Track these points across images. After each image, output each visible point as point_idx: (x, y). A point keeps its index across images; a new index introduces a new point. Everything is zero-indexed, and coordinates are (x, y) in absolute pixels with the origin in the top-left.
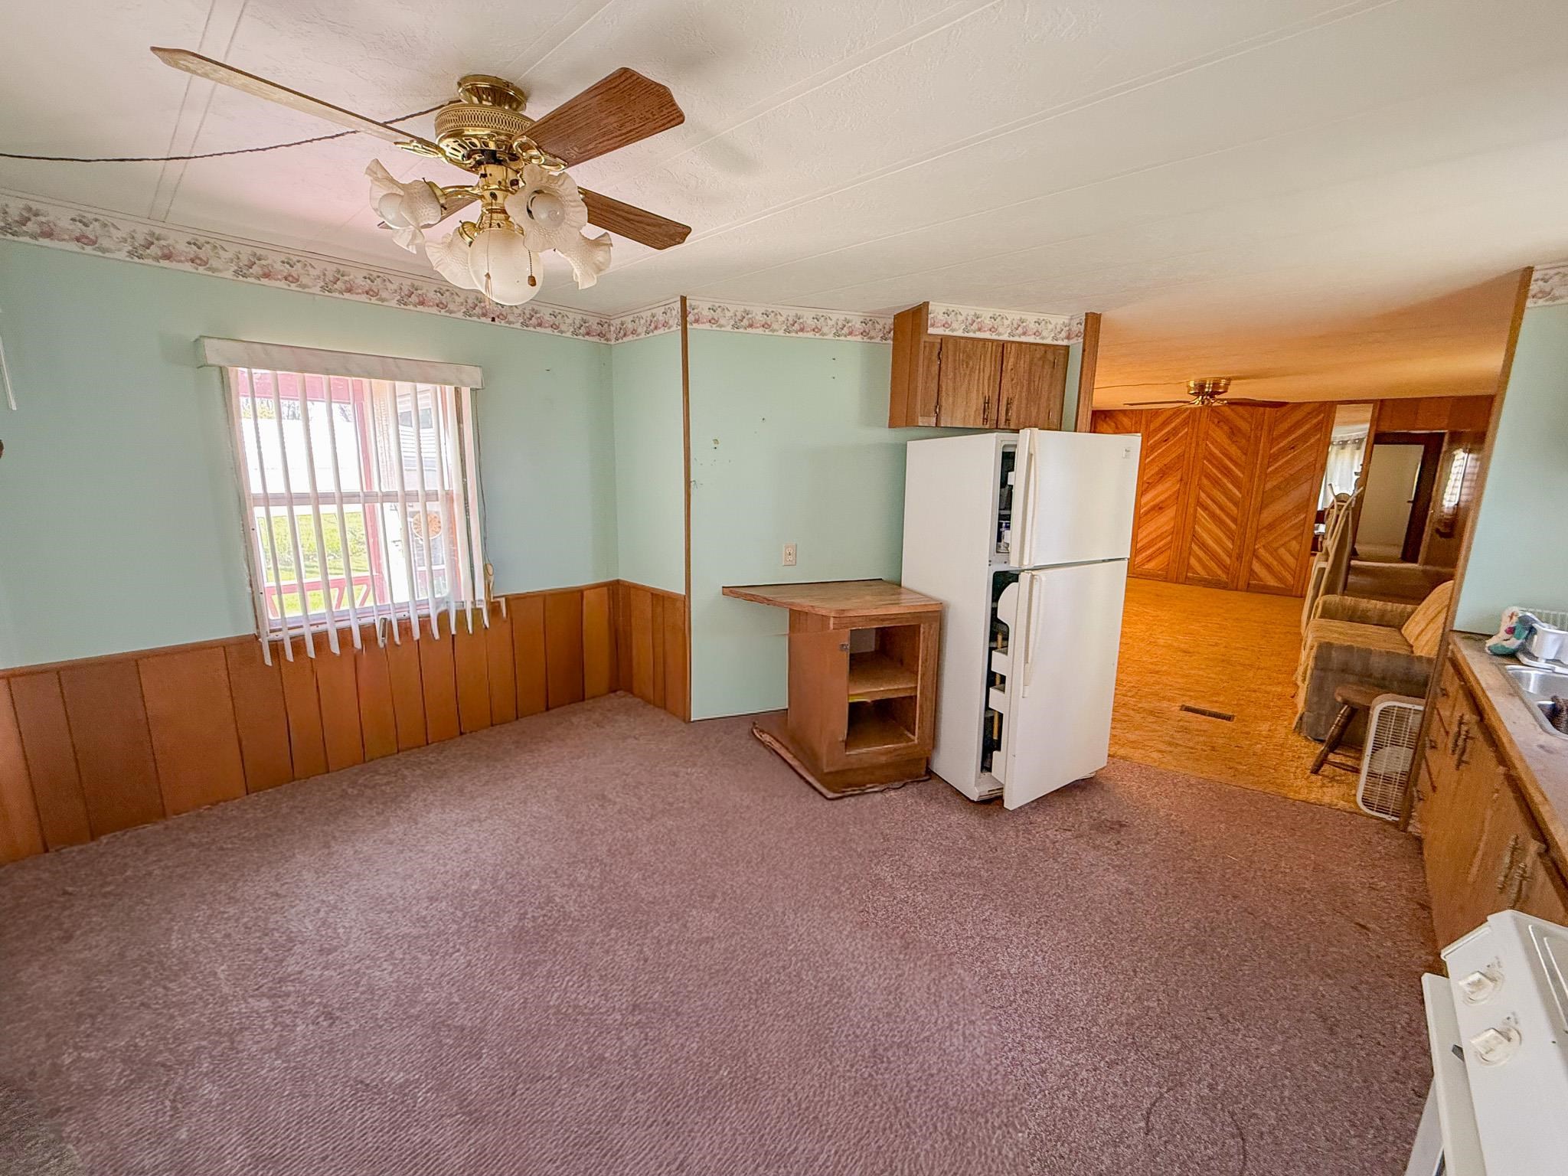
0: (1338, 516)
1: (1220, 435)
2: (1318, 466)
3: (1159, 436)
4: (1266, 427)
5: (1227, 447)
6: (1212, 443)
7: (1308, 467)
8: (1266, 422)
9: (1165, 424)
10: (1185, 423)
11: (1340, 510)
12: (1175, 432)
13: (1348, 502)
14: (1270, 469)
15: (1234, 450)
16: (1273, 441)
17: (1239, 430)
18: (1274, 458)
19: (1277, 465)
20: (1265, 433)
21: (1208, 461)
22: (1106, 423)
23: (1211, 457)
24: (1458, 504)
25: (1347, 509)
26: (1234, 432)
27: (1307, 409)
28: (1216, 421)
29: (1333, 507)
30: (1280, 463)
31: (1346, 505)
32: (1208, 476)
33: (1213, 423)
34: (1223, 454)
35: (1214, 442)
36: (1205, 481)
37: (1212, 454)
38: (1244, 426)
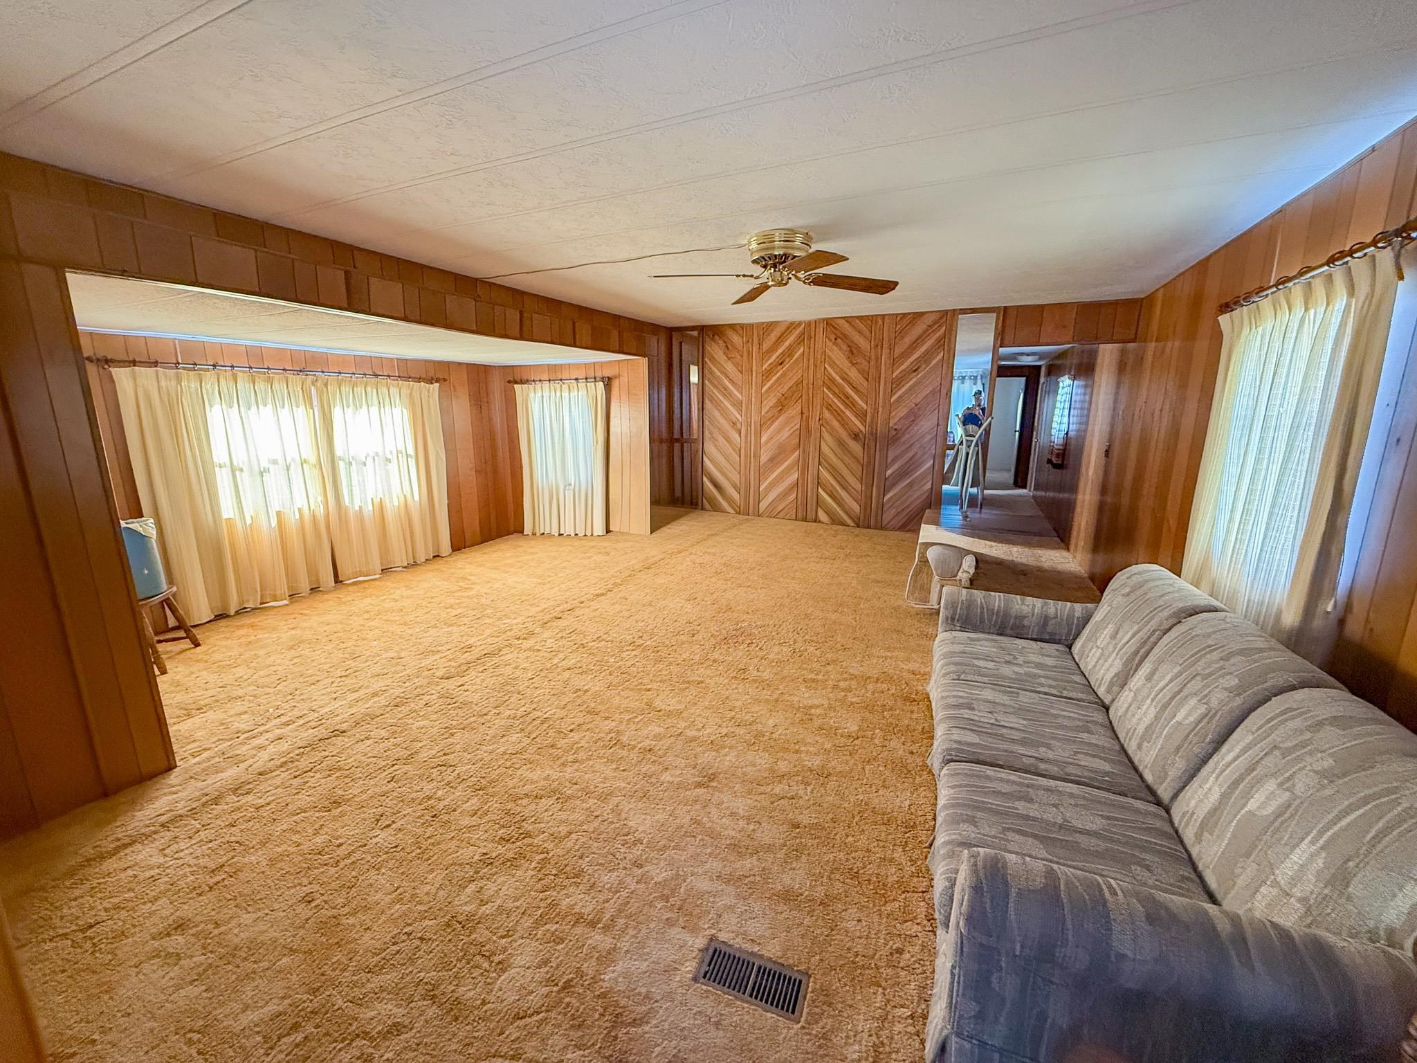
0: (968, 454)
1: (838, 355)
2: (944, 391)
3: (774, 357)
4: (886, 345)
5: (847, 371)
6: (830, 366)
7: (933, 392)
8: (886, 339)
9: (780, 340)
10: (800, 340)
11: (969, 447)
12: (790, 352)
13: (977, 436)
14: (894, 399)
15: (853, 374)
16: (894, 363)
17: (858, 348)
18: (898, 383)
19: (900, 393)
20: (886, 351)
21: (829, 388)
22: (714, 341)
23: (830, 383)
24: (1067, 434)
25: (977, 445)
26: (853, 352)
27: (929, 320)
28: (833, 337)
29: (961, 443)
30: (903, 389)
31: (975, 440)
32: (830, 408)
33: (830, 340)
34: (843, 379)
35: (833, 365)
36: (827, 414)
37: (833, 380)
38: (863, 343)
